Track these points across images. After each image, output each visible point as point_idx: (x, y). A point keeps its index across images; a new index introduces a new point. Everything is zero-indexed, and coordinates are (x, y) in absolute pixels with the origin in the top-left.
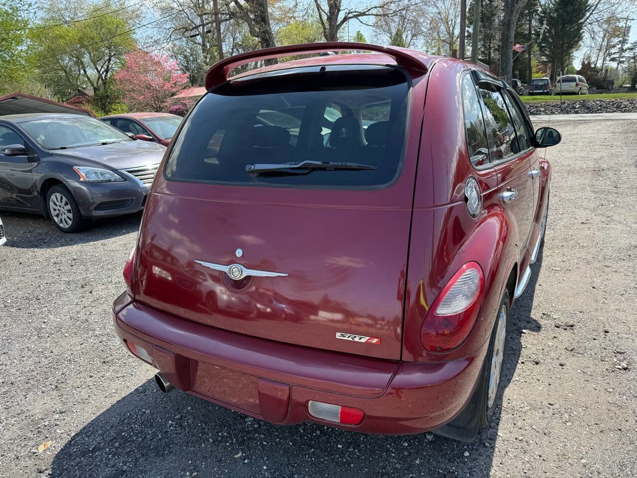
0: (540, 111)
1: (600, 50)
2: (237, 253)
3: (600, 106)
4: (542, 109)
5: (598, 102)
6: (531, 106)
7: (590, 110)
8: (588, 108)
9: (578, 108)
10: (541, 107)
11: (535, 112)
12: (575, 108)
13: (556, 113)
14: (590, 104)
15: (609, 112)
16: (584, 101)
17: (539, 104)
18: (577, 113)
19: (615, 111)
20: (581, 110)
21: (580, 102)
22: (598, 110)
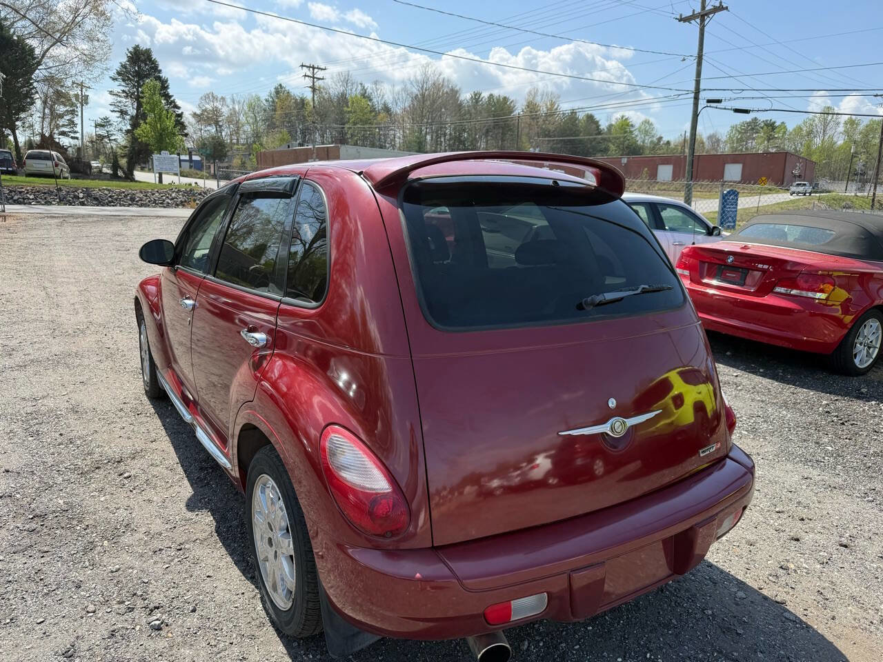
0: (29, 199)
1: (43, 118)
2: (615, 401)
3: (110, 197)
4: (31, 197)
5: (106, 192)
6: (11, 191)
7: (99, 201)
8: (96, 199)
9: (82, 198)
10: (27, 193)
11: (22, 200)
12: (79, 198)
13: (53, 203)
14: (96, 193)
15: (124, 205)
16: (86, 188)
17: (22, 188)
18: (82, 204)
19: (130, 205)
20: (87, 201)
21: (83, 191)
22: (110, 202)
